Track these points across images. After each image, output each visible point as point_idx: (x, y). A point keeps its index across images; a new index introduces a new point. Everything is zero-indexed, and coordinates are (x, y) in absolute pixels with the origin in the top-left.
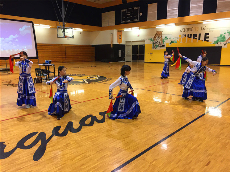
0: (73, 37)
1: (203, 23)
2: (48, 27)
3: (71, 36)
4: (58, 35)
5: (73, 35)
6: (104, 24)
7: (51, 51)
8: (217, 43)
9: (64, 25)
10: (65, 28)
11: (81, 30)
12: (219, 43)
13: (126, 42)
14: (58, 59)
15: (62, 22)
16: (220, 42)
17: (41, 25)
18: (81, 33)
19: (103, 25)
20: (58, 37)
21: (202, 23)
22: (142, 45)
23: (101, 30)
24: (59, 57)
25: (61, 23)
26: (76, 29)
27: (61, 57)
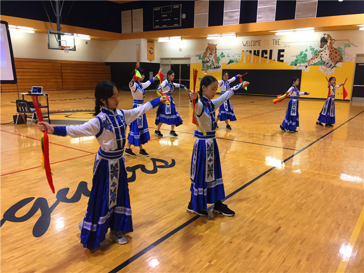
0: (74, 49)
1: (276, 34)
2: (31, 30)
3: (72, 46)
4: (49, 44)
5: (75, 46)
6: (126, 29)
7: (36, 70)
8: (296, 65)
9: (59, 29)
10: (61, 33)
11: (87, 38)
12: (298, 65)
13: (162, 59)
14: (49, 84)
15: (56, 24)
16: (299, 63)
17: (18, 27)
18: (87, 43)
19: (123, 31)
20: (49, 48)
21: (274, 34)
22: (186, 65)
23: (121, 39)
24: (51, 80)
25: (54, 25)
26: (79, 35)
27: (54, 80)
